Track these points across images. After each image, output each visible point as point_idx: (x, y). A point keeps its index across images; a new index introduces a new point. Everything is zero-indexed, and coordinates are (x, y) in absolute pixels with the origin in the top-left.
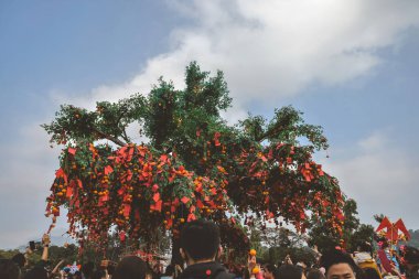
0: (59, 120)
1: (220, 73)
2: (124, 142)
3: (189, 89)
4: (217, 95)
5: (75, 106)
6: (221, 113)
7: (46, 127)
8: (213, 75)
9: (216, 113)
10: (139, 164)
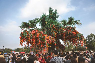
0: (22, 25)
1: (56, 10)
2: (36, 28)
3: (50, 14)
4: (56, 15)
5: (25, 22)
6: (57, 19)
7: (20, 27)
8: (54, 11)
9: (56, 19)
10: (37, 34)
